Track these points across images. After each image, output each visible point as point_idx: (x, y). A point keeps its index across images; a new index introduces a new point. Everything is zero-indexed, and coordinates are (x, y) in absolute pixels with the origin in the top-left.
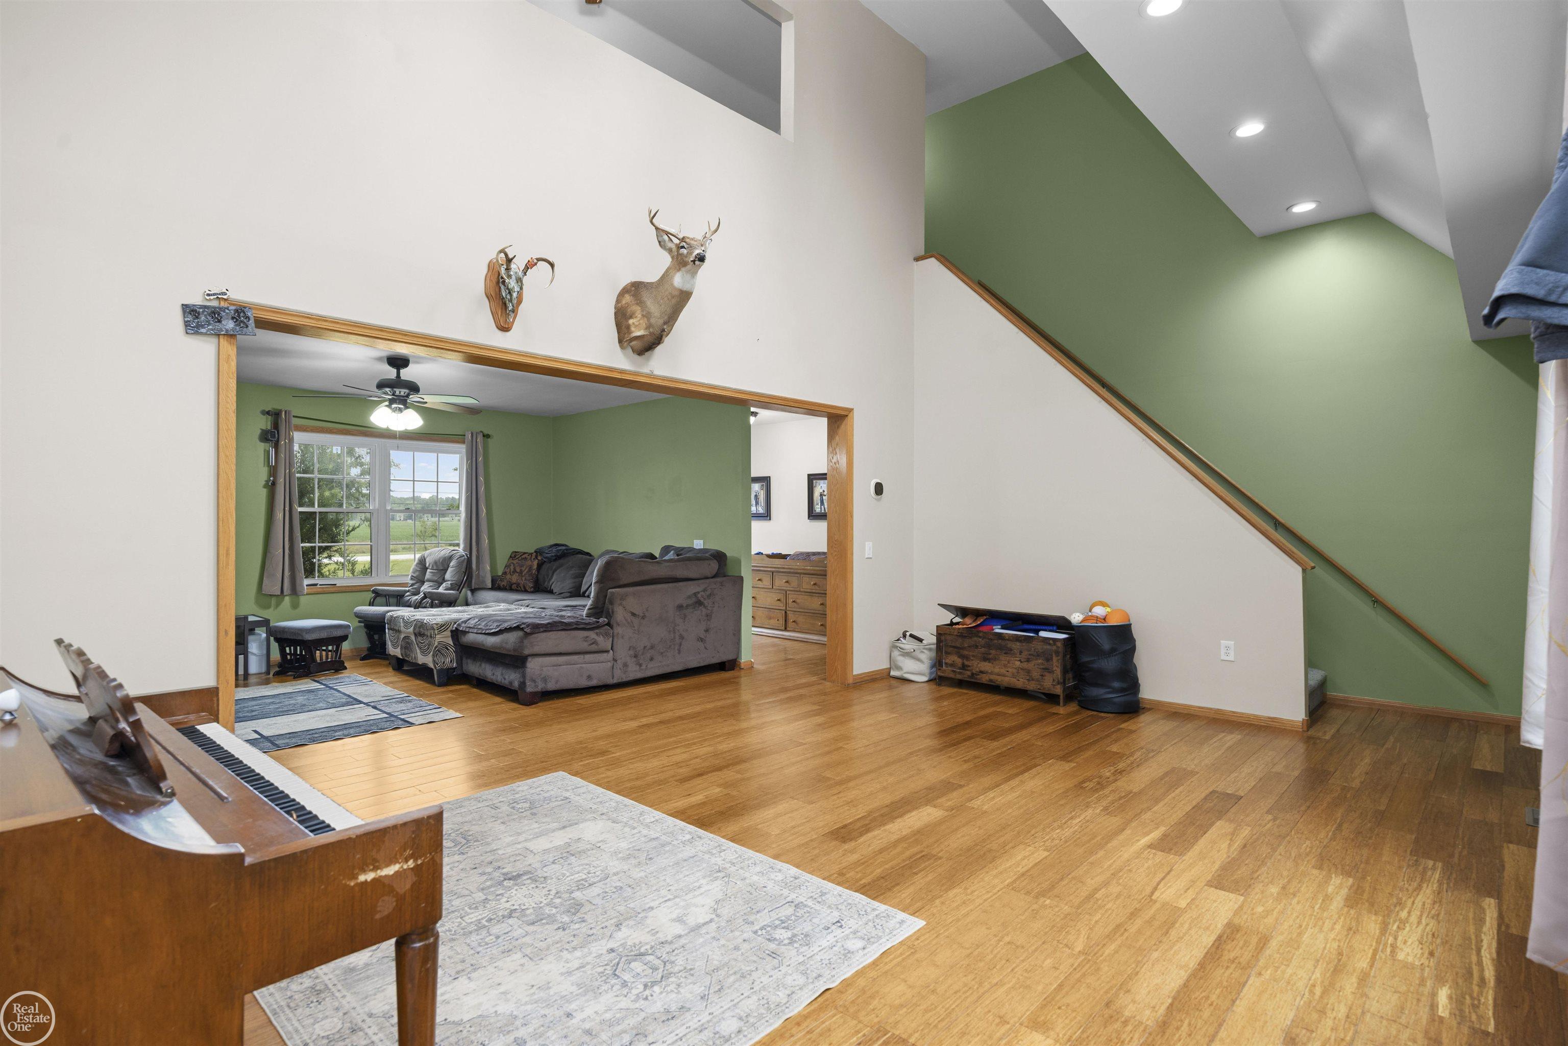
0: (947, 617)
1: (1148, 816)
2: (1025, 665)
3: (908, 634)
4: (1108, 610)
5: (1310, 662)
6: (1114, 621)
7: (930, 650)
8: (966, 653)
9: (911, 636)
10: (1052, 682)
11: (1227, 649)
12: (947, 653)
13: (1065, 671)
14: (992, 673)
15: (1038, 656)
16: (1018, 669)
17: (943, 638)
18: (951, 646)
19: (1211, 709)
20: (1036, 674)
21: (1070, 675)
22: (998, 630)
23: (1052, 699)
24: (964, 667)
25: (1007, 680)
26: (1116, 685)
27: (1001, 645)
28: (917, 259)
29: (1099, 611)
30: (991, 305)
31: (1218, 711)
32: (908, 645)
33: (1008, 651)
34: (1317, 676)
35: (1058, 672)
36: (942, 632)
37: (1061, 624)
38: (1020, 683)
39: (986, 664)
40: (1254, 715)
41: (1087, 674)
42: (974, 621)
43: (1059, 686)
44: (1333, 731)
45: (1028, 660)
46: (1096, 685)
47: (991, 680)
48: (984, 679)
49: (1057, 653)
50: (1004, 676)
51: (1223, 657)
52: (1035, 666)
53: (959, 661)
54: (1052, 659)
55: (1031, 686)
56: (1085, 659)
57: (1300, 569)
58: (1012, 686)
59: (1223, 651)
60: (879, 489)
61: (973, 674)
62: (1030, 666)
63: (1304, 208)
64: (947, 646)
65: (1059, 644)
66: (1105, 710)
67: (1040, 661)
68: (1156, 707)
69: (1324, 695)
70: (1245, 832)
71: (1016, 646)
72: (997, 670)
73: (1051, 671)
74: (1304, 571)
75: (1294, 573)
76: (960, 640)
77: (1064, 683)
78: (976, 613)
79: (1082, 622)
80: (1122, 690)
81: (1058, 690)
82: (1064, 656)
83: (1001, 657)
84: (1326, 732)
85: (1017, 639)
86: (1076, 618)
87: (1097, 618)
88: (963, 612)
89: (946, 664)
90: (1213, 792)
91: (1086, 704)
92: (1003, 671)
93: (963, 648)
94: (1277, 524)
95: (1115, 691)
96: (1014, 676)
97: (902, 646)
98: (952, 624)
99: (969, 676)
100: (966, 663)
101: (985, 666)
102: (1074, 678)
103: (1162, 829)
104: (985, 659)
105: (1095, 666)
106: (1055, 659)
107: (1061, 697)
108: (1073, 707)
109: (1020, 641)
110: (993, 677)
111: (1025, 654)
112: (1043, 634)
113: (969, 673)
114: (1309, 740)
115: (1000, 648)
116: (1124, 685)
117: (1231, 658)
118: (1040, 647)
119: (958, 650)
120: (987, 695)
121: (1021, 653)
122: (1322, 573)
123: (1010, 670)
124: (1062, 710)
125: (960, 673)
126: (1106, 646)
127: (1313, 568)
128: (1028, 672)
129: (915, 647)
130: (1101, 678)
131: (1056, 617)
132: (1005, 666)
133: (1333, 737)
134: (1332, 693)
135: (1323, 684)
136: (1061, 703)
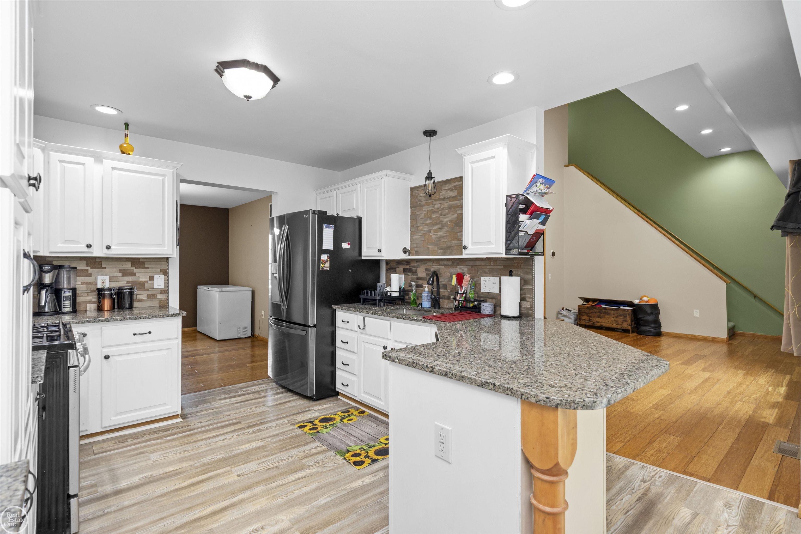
0: (581, 302)
1: (676, 358)
2: (616, 319)
3: (565, 308)
4: (649, 299)
5: (729, 320)
6: (652, 302)
7: (574, 314)
8: (590, 315)
9: (566, 309)
10: (628, 324)
11: (696, 313)
12: (582, 315)
13: (632, 321)
14: (601, 322)
15: (621, 315)
16: (613, 320)
17: (580, 310)
18: (584, 313)
19: (690, 335)
20: (620, 322)
21: (633, 323)
22: (604, 306)
23: (626, 331)
24: (590, 320)
25: (608, 325)
26: (653, 325)
27: (606, 312)
28: (566, 166)
29: (645, 299)
30: (598, 185)
31: (692, 335)
32: (565, 312)
33: (608, 314)
34: (731, 324)
35: (629, 321)
36: (580, 308)
37: (630, 304)
38: (613, 326)
39: (599, 319)
40: (707, 337)
41: (641, 322)
42: (593, 303)
43: (629, 327)
44: (738, 342)
45: (617, 317)
46: (645, 326)
47: (601, 325)
48: (598, 325)
49: (629, 314)
50: (607, 323)
51: (695, 315)
52: (620, 319)
53: (587, 318)
54: (627, 317)
55: (619, 327)
56: (640, 316)
57: (725, 283)
58: (610, 327)
59: (695, 313)
60: (553, 254)
61: (593, 323)
62: (618, 319)
63: (726, 150)
64: (582, 313)
65: (630, 311)
66: (649, 335)
67: (622, 317)
68: (668, 335)
69: (734, 332)
70: (710, 362)
71: (612, 312)
72: (604, 321)
73: (627, 321)
74: (727, 284)
75: (723, 285)
76: (588, 310)
77: (632, 325)
78: (594, 300)
79: (639, 303)
80: (655, 327)
81: (629, 328)
82: (632, 315)
83: (605, 316)
84: (736, 342)
85: (612, 309)
86: (636, 302)
87: (645, 301)
88: (587, 300)
89: (582, 319)
90: (696, 354)
91: (639, 333)
92: (606, 321)
93: (590, 313)
94: (715, 267)
95: (653, 328)
96: (611, 323)
97: (563, 313)
98: (583, 304)
99: (592, 324)
100: (591, 319)
101: (599, 320)
102: (635, 324)
103: (682, 361)
104: (599, 317)
105: (645, 319)
106: (628, 317)
107: (631, 330)
108: (635, 334)
109: (613, 310)
110: (602, 324)
111: (616, 315)
112: (622, 308)
113: (592, 323)
114: (729, 345)
115: (605, 313)
116: (656, 326)
117: (698, 316)
118: (622, 312)
119: (587, 314)
120: (599, 330)
121: (614, 314)
122: (733, 286)
123: (609, 321)
124: (631, 335)
125: (588, 323)
126: (649, 311)
127: (730, 283)
128: (617, 321)
129: (568, 313)
130: (647, 323)
131: (628, 301)
132: (607, 320)
133: (738, 343)
134: (737, 331)
135: (734, 327)
136: (631, 333)
